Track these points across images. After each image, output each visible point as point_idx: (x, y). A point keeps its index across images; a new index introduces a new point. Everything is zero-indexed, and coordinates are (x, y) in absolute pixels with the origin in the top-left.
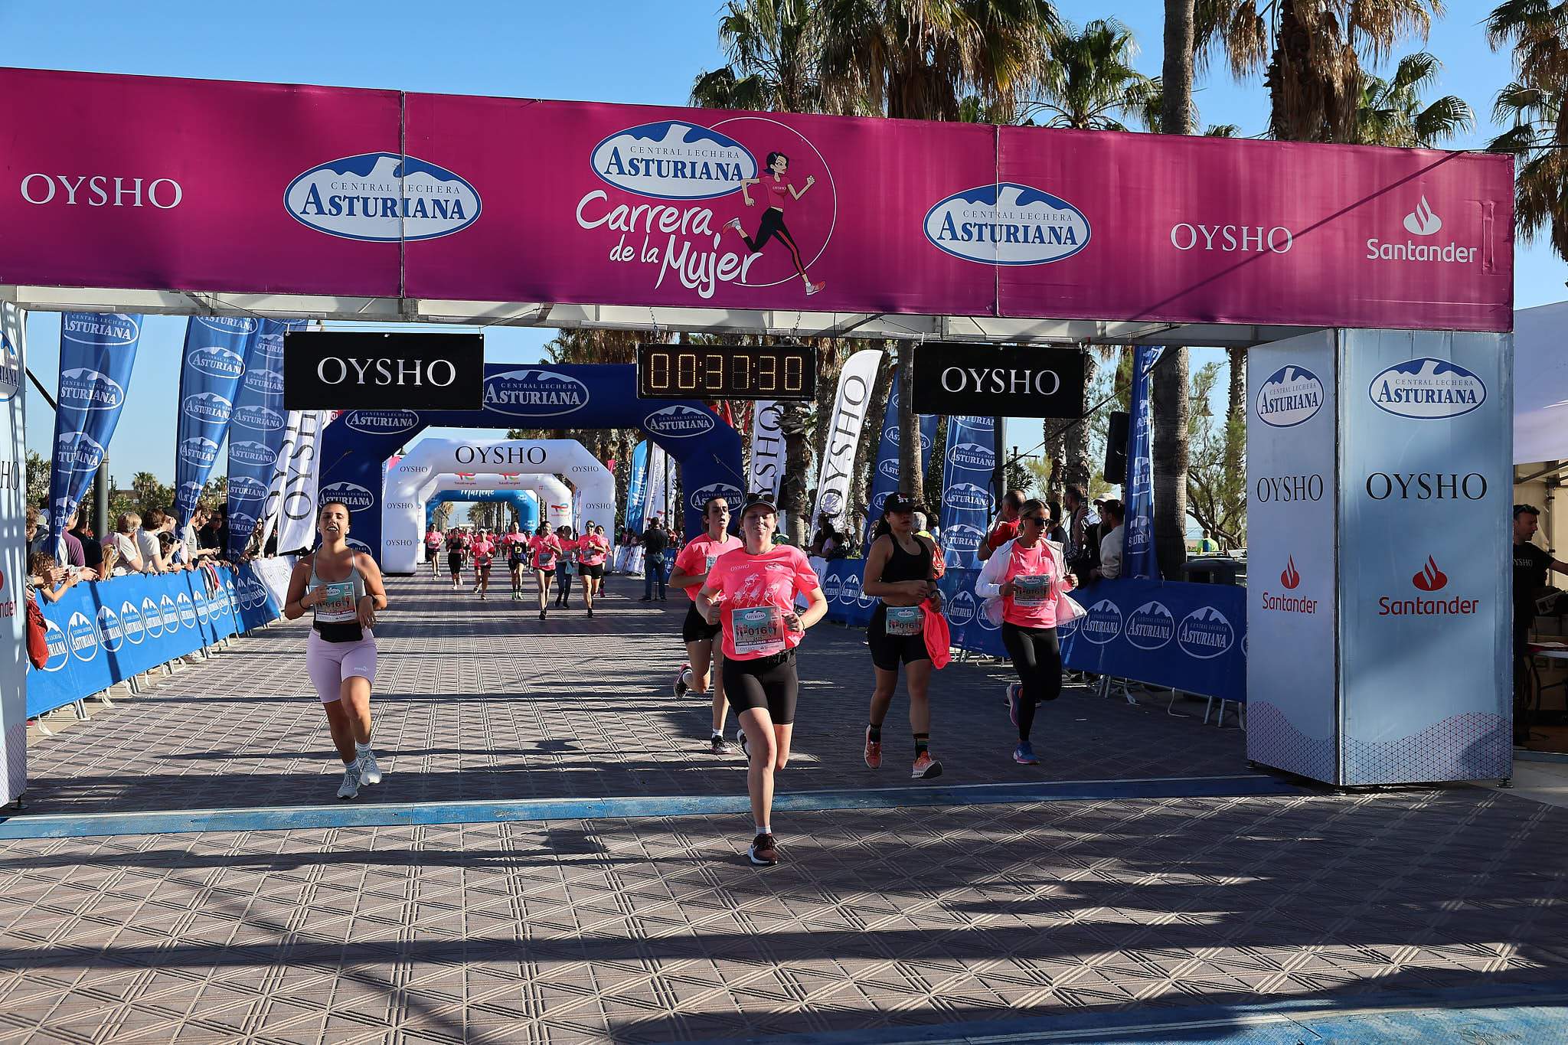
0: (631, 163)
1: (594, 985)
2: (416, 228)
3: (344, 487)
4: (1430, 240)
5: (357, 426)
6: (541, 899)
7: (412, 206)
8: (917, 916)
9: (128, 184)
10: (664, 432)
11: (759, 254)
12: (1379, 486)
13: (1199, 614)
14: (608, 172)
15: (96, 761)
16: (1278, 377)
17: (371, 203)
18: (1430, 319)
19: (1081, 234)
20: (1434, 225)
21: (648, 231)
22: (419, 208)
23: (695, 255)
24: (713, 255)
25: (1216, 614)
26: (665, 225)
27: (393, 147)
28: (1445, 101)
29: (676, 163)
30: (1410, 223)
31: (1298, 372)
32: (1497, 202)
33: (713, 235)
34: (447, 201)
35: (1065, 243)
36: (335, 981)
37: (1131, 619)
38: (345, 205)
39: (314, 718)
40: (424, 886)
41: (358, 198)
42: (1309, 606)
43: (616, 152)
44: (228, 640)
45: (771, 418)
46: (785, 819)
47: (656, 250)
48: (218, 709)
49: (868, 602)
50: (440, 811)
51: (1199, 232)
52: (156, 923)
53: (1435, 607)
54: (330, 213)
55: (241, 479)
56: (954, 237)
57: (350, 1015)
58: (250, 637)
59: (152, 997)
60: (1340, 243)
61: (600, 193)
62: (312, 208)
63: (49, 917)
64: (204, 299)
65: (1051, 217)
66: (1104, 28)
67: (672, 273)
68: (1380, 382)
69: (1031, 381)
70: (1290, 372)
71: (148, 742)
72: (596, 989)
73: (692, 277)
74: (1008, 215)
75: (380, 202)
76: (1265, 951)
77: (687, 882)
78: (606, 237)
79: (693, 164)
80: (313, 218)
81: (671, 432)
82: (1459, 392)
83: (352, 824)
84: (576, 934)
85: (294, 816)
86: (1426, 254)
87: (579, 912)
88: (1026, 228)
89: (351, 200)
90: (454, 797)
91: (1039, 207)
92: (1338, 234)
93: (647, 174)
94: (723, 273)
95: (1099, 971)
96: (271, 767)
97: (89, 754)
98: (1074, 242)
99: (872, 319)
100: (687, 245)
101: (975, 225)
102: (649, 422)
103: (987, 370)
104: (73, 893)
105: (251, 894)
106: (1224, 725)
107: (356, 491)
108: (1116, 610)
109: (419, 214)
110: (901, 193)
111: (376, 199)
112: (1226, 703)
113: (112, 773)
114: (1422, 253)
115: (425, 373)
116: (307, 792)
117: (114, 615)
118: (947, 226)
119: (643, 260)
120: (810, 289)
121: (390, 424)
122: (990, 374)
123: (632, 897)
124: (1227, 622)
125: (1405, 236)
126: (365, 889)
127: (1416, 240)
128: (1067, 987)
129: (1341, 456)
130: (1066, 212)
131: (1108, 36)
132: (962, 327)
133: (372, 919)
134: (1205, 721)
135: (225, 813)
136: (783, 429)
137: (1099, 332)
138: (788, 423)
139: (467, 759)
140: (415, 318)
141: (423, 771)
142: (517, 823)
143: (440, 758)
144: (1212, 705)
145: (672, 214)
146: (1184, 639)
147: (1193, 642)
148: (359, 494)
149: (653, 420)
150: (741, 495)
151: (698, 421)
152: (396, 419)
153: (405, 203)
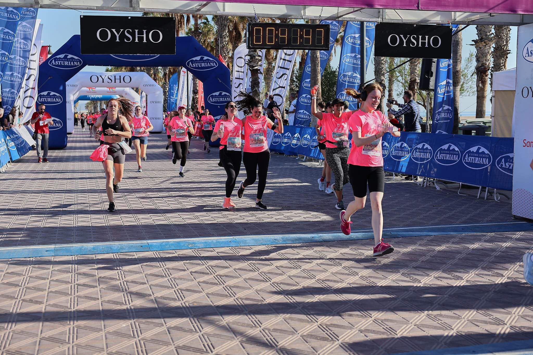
1: (292, 329)
3: (49, 94)
5: (54, 65)
10: (195, 68)
13: (474, 149)
25: (483, 149)
36: (167, 331)
37: (438, 152)
40: (177, 281)
44: (8, 164)
48: (23, 196)
49: (296, 145)
50: (161, 245)
52: (59, 302)
55: (8, 90)
58: (15, 162)
59: (83, 340)
63: (5, 300)
69: (428, 41)
72: (295, 332)
77: (299, 277)
81: (198, 68)
83: (123, 251)
84: (265, 302)
85: (94, 248)
87: (259, 292)
90: (161, 237)
95: (523, 317)
96: (66, 224)
102: (188, 64)
103: (408, 36)
104: (9, 288)
105: (96, 287)
106: (487, 199)
107: (54, 95)
108: (429, 148)
112: (488, 189)
115: (148, 37)
116: (90, 236)
121: (69, 65)
122: (410, 37)
123: (279, 285)
124: (488, 153)
126: (150, 283)
128: (514, 325)
132: (392, 15)
134: (478, 198)
135: (60, 247)
136: (250, 67)
137: (453, 18)
138: (252, 64)
139: (155, 219)
140: (139, 10)
141: (138, 225)
142: (200, 249)
143: (142, 218)
144: (481, 190)
146: (466, 160)
147: (471, 162)
148: (56, 97)
149: (190, 63)
150: (230, 97)
151: (211, 63)
152: (72, 62)
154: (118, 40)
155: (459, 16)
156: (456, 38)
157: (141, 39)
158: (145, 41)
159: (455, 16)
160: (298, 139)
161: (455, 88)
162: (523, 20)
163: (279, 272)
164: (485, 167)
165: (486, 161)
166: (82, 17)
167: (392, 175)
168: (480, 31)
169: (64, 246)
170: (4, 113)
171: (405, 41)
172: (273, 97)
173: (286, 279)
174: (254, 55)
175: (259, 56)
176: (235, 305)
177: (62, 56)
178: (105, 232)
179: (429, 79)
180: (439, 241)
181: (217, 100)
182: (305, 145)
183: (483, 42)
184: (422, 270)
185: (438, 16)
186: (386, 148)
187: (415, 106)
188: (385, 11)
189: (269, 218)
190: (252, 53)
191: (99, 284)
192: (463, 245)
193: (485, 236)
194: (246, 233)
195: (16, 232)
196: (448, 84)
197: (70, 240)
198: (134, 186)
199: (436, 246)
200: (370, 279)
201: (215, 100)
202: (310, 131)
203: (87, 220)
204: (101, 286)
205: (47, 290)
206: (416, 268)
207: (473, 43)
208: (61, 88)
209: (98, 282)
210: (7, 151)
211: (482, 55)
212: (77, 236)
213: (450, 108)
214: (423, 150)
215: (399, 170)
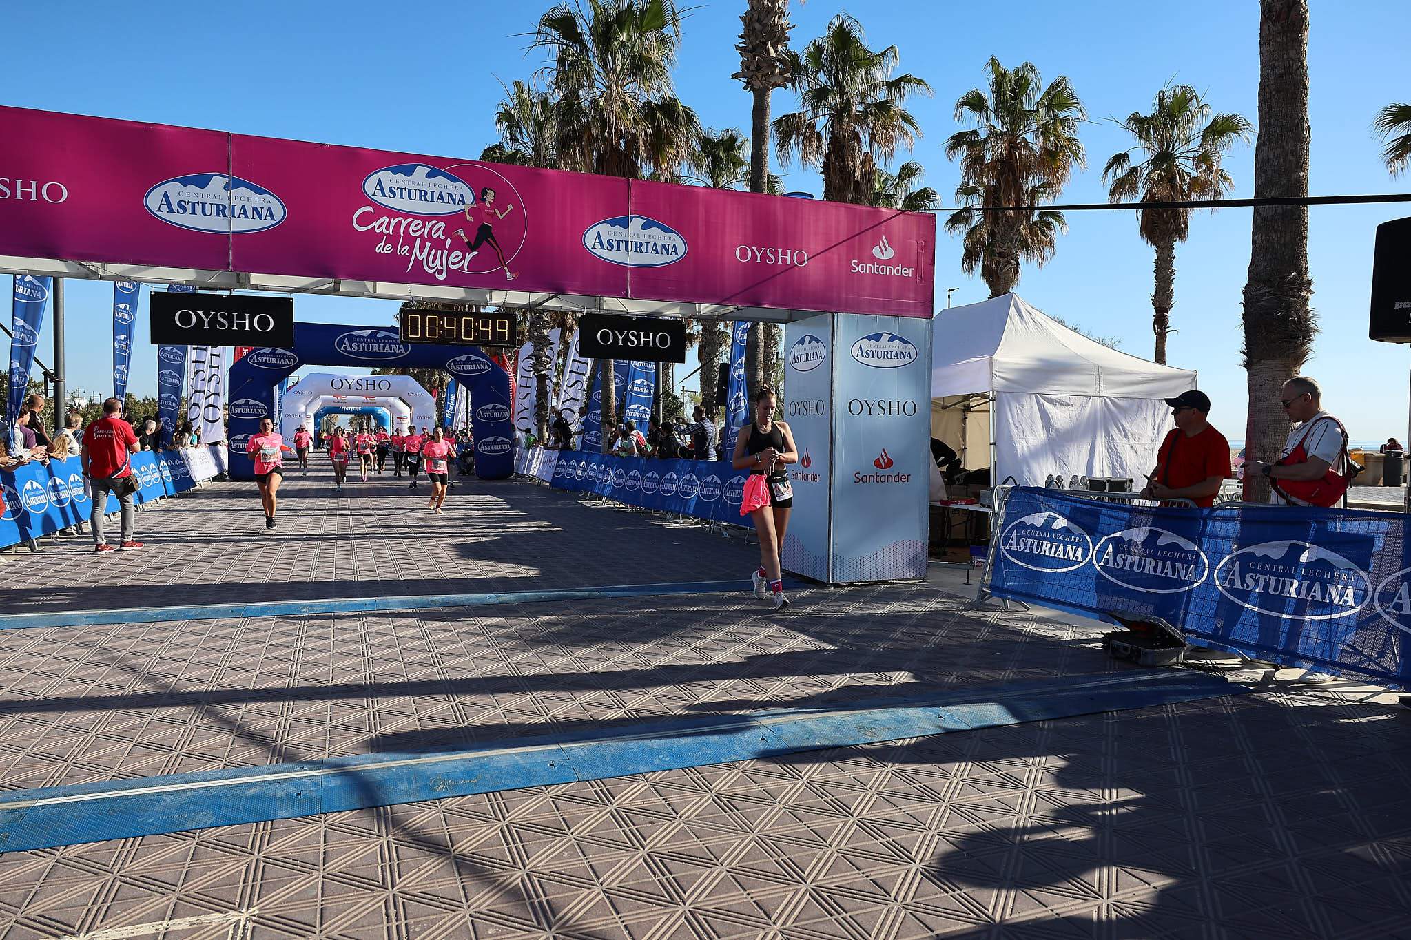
0: (390, 189)
1: (328, 718)
2: (240, 225)
3: (247, 402)
4: (887, 262)
5: (256, 363)
6: (314, 664)
7: (237, 211)
8: (555, 668)
9: (26, 185)
10: (459, 371)
11: (476, 253)
12: (856, 407)
14: (374, 195)
15: (34, 579)
16: (801, 342)
17: (208, 207)
18: (886, 309)
19: (681, 249)
20: (889, 253)
21: (402, 235)
22: (242, 212)
23: (433, 251)
24: (446, 252)
26: (413, 231)
27: (223, 170)
28: (925, 191)
29: (421, 191)
30: (876, 252)
31: (813, 339)
32: (926, 242)
33: (446, 239)
34: (262, 208)
35: (671, 254)
36: (147, 722)
39: (200, 549)
40: (235, 657)
41: (198, 203)
42: (815, 478)
43: (380, 181)
45: (527, 364)
46: (491, 608)
47: (407, 247)
49: (581, 477)
50: (264, 608)
51: (753, 251)
52: (31, 687)
53: (885, 479)
54: (178, 212)
56: (602, 247)
57: (149, 745)
60: (836, 262)
61: (369, 208)
62: (165, 208)
64: (91, 268)
65: (663, 238)
66: (731, 135)
67: (418, 263)
68: (857, 346)
69: (652, 338)
70: (808, 338)
72: (328, 721)
73: (432, 266)
74: (636, 235)
75: (214, 207)
76: (760, 682)
77: (414, 650)
78: (375, 237)
79: (432, 193)
80: (165, 214)
81: (464, 371)
82: (902, 353)
83: (199, 618)
84: (329, 683)
85: (159, 614)
86: (885, 270)
87: (335, 671)
88: (647, 244)
89: (193, 204)
91: (655, 231)
92: (834, 255)
93: (401, 197)
94: (452, 264)
95: (658, 697)
96: (158, 581)
97: (28, 575)
98: (677, 254)
99: (552, 298)
100: (428, 245)
101: (616, 240)
102: (450, 365)
107: (255, 405)
108: (719, 481)
109: (242, 216)
110: (568, 217)
111: (211, 204)
114: (883, 272)
115: (252, 323)
117: (63, 483)
118: (597, 241)
119: (399, 253)
120: (509, 276)
121: (278, 362)
122: (628, 333)
125: (873, 260)
127: (880, 262)
128: (634, 708)
129: (834, 389)
130: (671, 235)
131: (733, 139)
132: (613, 305)
133: (191, 680)
137: (697, 311)
138: (537, 367)
139: (295, 574)
140: (250, 287)
141: (263, 582)
145: (418, 224)
148: (258, 407)
149: (452, 364)
150: (511, 411)
151: (481, 365)
152: (283, 359)
153: (232, 208)
154: (206, 326)
155: (705, 309)
157: (241, 326)
158: (247, 328)
159: (700, 308)
160: (584, 470)
162: (791, 315)
166: (157, 293)
172: (561, 414)
176: (283, 689)
177: (268, 350)
181: (489, 415)
182: (590, 477)
188: (602, 299)
192: (683, 607)
202: (597, 458)
203: (196, 576)
205: (31, 671)
208: (264, 394)
212: (157, 597)
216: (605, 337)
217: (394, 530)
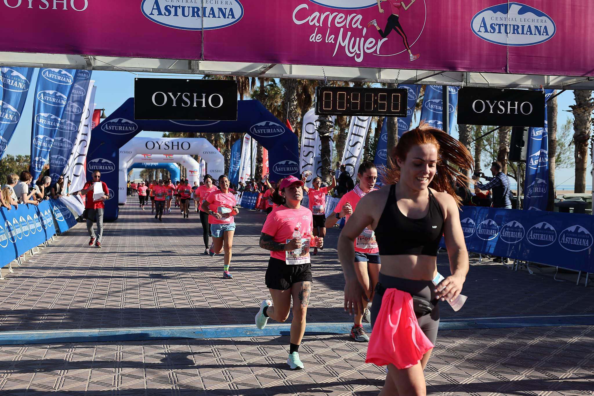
2: (210, 23)
3: (100, 161)
5: (107, 130)
7: (208, 11)
10: (260, 134)
11: (386, 39)
13: (572, 229)
17: (186, 9)
19: (551, 30)
21: (329, 26)
22: (211, 13)
23: (353, 39)
24: (363, 39)
25: (582, 229)
26: (338, 23)
33: (363, 29)
35: (543, 35)
37: (530, 231)
38: (173, 10)
40: (232, 373)
41: (179, 7)
44: (53, 237)
47: (333, 36)
50: (216, 331)
54: (165, 15)
56: (486, 31)
58: (61, 235)
61: (305, 6)
62: (156, 12)
65: (536, 21)
67: (342, 48)
69: (518, 107)
71: (41, 291)
73: (352, 51)
74: (514, 20)
75: (191, 9)
77: (371, 372)
78: (308, 29)
80: (156, 17)
88: (523, 26)
89: (176, 8)
90: (217, 322)
91: (530, 15)
94: (368, 48)
97: (13, 298)
98: (547, 34)
99: (436, 74)
100: (349, 33)
101: (497, 24)
102: (252, 129)
103: (496, 102)
104: (47, 377)
106: (588, 286)
107: (106, 162)
108: (521, 226)
109: (211, 16)
110: (459, 7)
111: (189, 7)
112: (589, 274)
113: (31, 308)
115: (207, 101)
116: (139, 320)
118: (482, 25)
119: (327, 42)
120: (412, 57)
121: (123, 129)
122: (497, 103)
124: (589, 233)
126: (202, 375)
130: (544, 18)
134: (577, 284)
135: (105, 331)
136: (320, 133)
137: (546, 82)
138: (322, 130)
139: (211, 301)
140: (198, 72)
141: (192, 308)
142: (259, 337)
143: (196, 301)
144: (581, 276)
145: (342, 17)
146: (563, 241)
147: (569, 243)
148: (108, 164)
149: (255, 129)
150: (298, 166)
151: (277, 129)
152: (126, 127)
153: (204, 9)
154: (174, 105)
155: (553, 80)
156: (550, 103)
157: (200, 103)
158: (204, 106)
159: (548, 79)
161: (550, 160)
163: (347, 365)
164: (585, 249)
165: (585, 242)
166: (136, 79)
167: (479, 257)
168: (578, 96)
169: (110, 330)
170: (51, 182)
171: (491, 107)
173: (356, 374)
174: (325, 120)
175: (330, 122)
177: (116, 120)
178: (154, 316)
179: (521, 149)
180: (532, 334)
181: (283, 169)
183: (582, 108)
184: (511, 367)
185: (529, 79)
186: (471, 226)
187: (504, 179)
188: (469, 75)
189: (337, 303)
190: (322, 118)
191: (145, 374)
192: (560, 339)
193: (585, 329)
194: (312, 320)
195: (59, 314)
196: (542, 155)
197: (116, 323)
198: (189, 264)
199: (528, 339)
200: (452, 376)
201: (281, 169)
203: (136, 301)
204: (148, 377)
205: (88, 381)
206: (505, 365)
207: (571, 109)
208: (114, 155)
209: (144, 372)
210: (52, 223)
211: (581, 122)
212: (123, 319)
213: (544, 182)
214: (514, 229)
215: (487, 251)
216: (479, 106)
217: (250, 264)
